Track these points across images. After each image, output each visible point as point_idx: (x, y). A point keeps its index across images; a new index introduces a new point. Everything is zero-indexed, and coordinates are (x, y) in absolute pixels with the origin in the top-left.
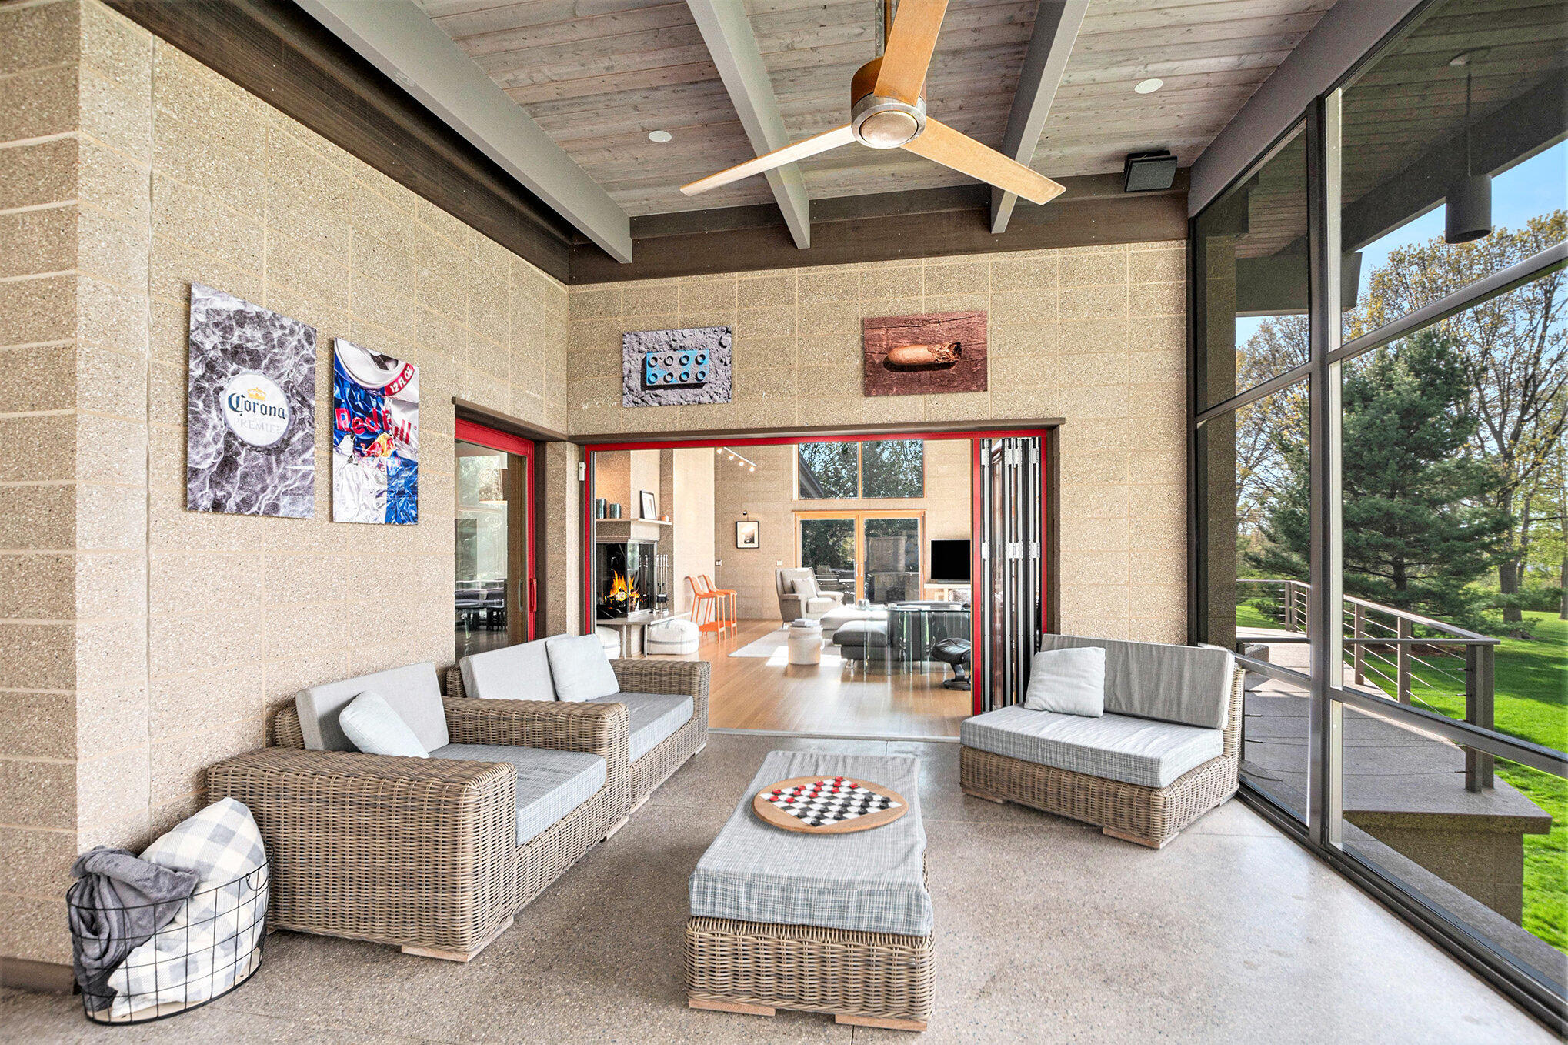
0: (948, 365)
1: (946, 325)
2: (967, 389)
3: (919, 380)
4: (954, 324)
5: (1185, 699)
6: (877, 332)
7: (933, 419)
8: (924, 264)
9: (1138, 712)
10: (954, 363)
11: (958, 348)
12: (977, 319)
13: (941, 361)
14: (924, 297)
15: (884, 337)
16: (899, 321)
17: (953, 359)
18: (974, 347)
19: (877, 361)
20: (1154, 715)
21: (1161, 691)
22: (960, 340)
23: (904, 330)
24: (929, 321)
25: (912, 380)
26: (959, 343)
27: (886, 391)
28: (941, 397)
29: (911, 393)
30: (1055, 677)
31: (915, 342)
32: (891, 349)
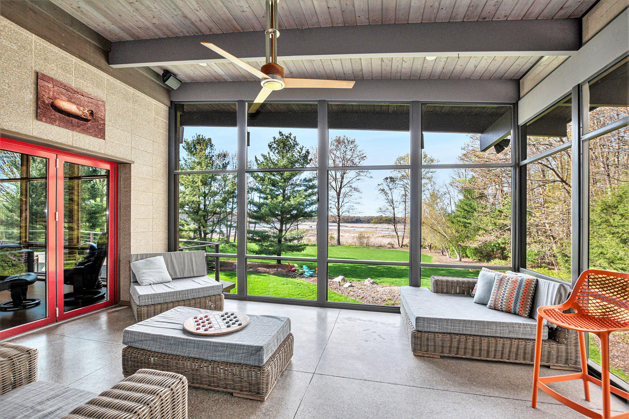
0: (87, 120)
1: (86, 99)
2: (96, 136)
3: (72, 123)
4: (90, 100)
5: (195, 269)
6: (47, 84)
7: (77, 146)
8: (74, 59)
9: (179, 277)
10: (90, 120)
11: (92, 113)
12: (101, 103)
13: (84, 117)
14: (74, 78)
15: (52, 89)
16: (61, 84)
17: (90, 118)
18: (100, 116)
19: (47, 102)
20: (185, 276)
21: (186, 267)
22: (93, 109)
23: (64, 91)
24: (78, 93)
25: (68, 121)
26: (92, 111)
27: (52, 121)
28: (82, 135)
29: (66, 128)
30: (149, 270)
31: (70, 100)
32: (56, 98)
